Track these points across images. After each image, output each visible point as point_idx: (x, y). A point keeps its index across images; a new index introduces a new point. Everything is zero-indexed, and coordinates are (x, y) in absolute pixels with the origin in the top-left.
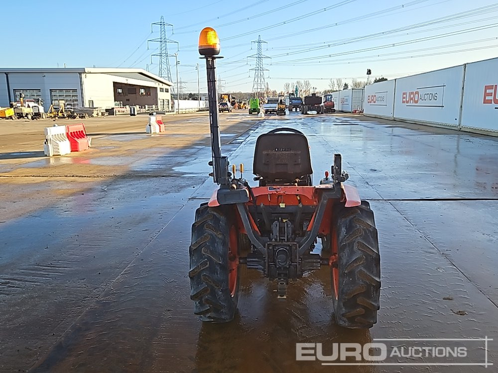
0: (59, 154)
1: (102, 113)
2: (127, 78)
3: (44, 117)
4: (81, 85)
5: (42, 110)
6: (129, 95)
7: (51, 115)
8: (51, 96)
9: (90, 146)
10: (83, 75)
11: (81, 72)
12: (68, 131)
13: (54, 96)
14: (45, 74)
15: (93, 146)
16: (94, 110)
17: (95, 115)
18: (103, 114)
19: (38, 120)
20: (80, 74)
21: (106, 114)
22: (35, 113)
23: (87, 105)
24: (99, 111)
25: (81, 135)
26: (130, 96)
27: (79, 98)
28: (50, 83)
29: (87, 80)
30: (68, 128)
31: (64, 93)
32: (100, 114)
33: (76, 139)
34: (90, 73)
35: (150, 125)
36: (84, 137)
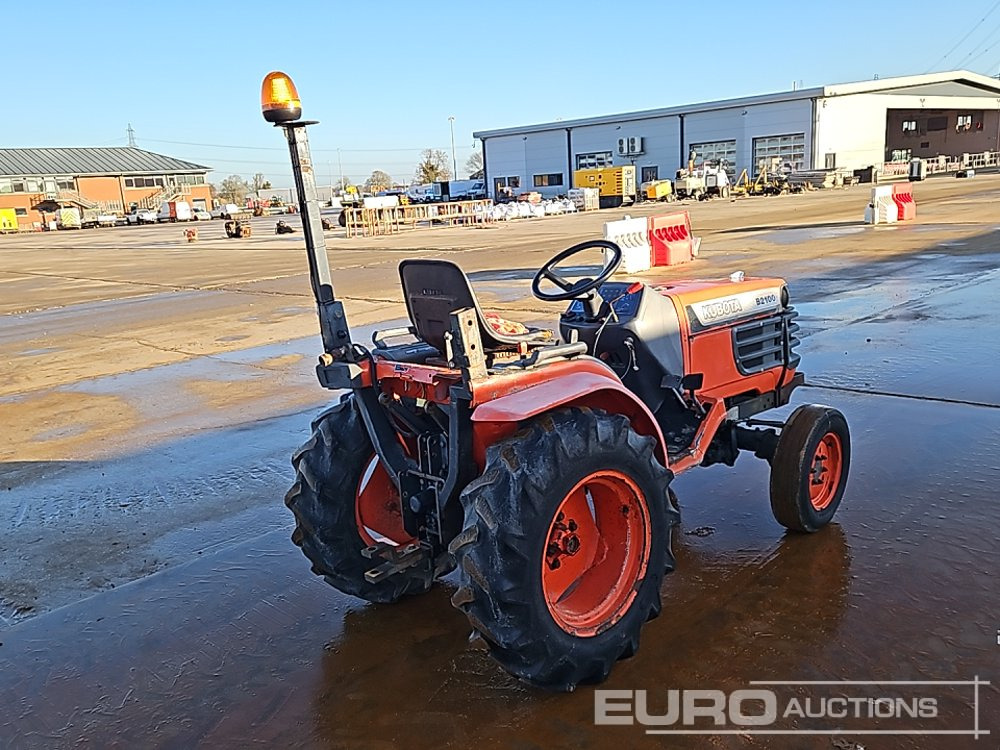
0: (624, 270)
1: (845, 179)
2: (923, 97)
3: (725, 193)
4: (814, 122)
5: (722, 180)
6: (928, 133)
7: (741, 189)
8: (754, 151)
9: (696, 254)
10: (819, 103)
11: (815, 96)
12: (653, 227)
13: (760, 150)
14: (746, 109)
15: (705, 255)
16: (828, 173)
17: (828, 184)
18: (846, 181)
19: (710, 200)
20: (814, 100)
21: (853, 181)
22: (709, 188)
23: (820, 164)
24: (838, 176)
25: (679, 233)
26: (931, 137)
27: (806, 151)
28: (756, 125)
29: (826, 111)
30: (653, 221)
31: (780, 144)
32: (840, 181)
33: (665, 242)
34: (835, 95)
35: (872, 206)
36: (683, 238)
